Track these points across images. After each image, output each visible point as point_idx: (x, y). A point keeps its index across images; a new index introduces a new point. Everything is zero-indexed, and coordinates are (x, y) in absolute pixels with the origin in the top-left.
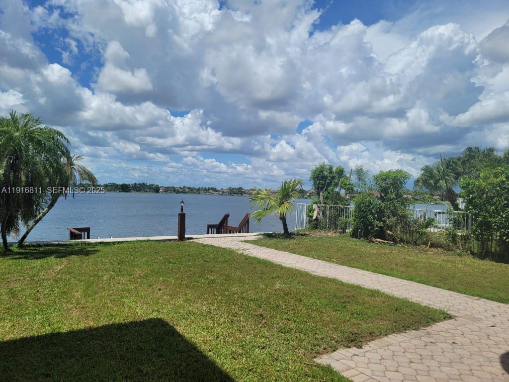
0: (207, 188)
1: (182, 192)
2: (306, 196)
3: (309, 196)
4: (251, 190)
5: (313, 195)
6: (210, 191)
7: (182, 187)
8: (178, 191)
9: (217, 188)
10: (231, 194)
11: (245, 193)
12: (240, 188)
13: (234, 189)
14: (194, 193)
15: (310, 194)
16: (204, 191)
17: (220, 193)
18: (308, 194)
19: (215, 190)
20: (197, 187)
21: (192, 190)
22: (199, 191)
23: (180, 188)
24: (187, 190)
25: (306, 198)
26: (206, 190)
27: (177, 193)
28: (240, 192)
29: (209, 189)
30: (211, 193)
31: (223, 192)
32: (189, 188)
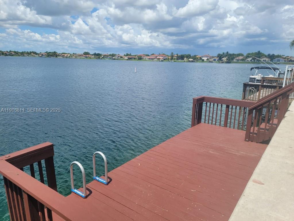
0: (29, 52)
1: (9, 55)
2: (101, 58)
3: (103, 58)
4: (63, 53)
5: (105, 57)
6: (32, 54)
7: (9, 51)
8: (6, 54)
9: (37, 52)
10: (48, 56)
11: (59, 56)
12: (55, 52)
13: (50, 53)
14: (19, 56)
15: (104, 56)
16: (27, 54)
17: (40, 55)
18: (102, 56)
19: (35, 53)
20: (21, 51)
21: (17, 53)
22: (23, 54)
23: (8, 52)
24: (13, 53)
25: (101, 59)
26: (29, 54)
27: (5, 56)
28: (54, 55)
29: (31, 53)
30: (32, 55)
31: (42, 55)
32: (15, 52)
